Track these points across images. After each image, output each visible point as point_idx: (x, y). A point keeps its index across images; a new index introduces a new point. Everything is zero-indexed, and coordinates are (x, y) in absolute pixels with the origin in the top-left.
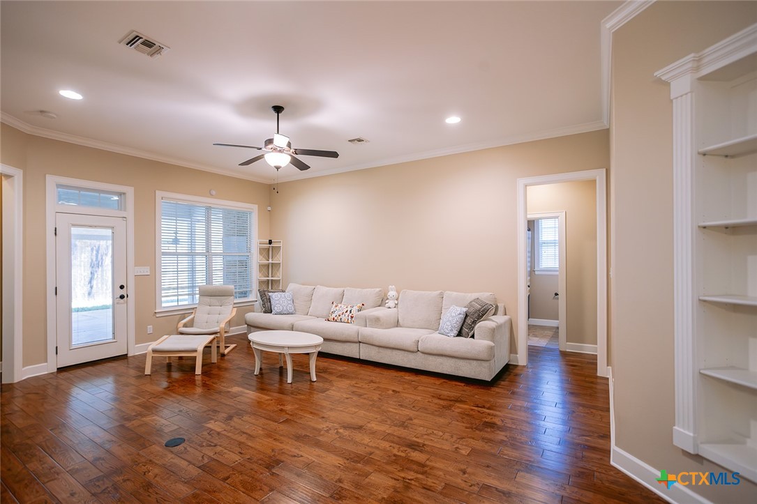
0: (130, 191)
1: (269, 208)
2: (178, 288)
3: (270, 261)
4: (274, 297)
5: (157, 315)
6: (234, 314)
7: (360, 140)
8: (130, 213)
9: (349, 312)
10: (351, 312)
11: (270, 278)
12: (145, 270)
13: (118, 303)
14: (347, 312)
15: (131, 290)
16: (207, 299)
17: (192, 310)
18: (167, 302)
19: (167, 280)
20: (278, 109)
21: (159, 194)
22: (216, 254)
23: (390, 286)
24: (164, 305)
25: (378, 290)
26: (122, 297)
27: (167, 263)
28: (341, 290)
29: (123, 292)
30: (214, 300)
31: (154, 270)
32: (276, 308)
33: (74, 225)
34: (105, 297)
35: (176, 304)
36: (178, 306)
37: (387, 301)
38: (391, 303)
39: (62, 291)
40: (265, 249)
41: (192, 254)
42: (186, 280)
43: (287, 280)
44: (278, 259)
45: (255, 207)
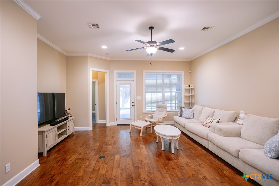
0: (135, 72)
1: (190, 72)
2: (151, 104)
4: (184, 110)
5: (144, 113)
6: (166, 115)
7: (208, 28)
8: (135, 79)
9: (211, 122)
10: (212, 123)
11: (190, 102)
12: (140, 97)
13: (132, 108)
14: (210, 122)
16: (158, 109)
17: (153, 112)
18: (148, 108)
20: (151, 28)
21: (144, 71)
22: (167, 92)
23: (241, 111)
24: (146, 109)
25: (233, 112)
26: (133, 106)
28: (212, 110)
30: (160, 109)
31: (142, 97)
32: (184, 116)
33: (120, 84)
34: (128, 105)
35: (151, 109)
36: (151, 110)
37: (238, 120)
38: (240, 121)
39: (118, 103)
40: (187, 89)
41: (157, 92)
42: (154, 101)
43: (196, 103)
44: (193, 93)
45: (183, 72)
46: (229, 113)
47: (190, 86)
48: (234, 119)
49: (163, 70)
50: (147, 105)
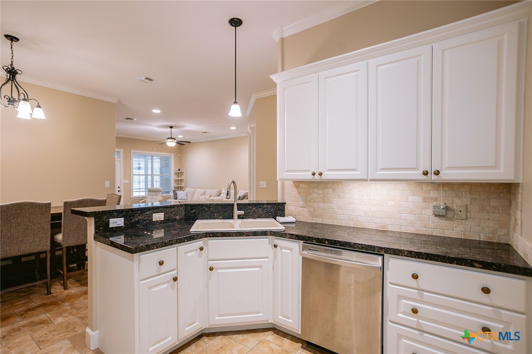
0: (122, 151)
1: (179, 155)
2: (140, 189)
3: (180, 178)
4: (179, 193)
5: (132, 199)
6: (161, 199)
7: (205, 132)
8: (122, 159)
11: (179, 185)
12: (127, 181)
14: (204, 198)
15: (122, 189)
21: (132, 151)
22: (156, 175)
24: (134, 195)
25: (218, 190)
28: (205, 190)
29: (119, 189)
30: (153, 193)
31: (130, 181)
32: (179, 198)
35: (139, 195)
43: (186, 186)
44: (183, 177)
45: (173, 154)
46: (215, 191)
47: (179, 170)
48: (219, 194)
49: (153, 151)
50: (134, 190)
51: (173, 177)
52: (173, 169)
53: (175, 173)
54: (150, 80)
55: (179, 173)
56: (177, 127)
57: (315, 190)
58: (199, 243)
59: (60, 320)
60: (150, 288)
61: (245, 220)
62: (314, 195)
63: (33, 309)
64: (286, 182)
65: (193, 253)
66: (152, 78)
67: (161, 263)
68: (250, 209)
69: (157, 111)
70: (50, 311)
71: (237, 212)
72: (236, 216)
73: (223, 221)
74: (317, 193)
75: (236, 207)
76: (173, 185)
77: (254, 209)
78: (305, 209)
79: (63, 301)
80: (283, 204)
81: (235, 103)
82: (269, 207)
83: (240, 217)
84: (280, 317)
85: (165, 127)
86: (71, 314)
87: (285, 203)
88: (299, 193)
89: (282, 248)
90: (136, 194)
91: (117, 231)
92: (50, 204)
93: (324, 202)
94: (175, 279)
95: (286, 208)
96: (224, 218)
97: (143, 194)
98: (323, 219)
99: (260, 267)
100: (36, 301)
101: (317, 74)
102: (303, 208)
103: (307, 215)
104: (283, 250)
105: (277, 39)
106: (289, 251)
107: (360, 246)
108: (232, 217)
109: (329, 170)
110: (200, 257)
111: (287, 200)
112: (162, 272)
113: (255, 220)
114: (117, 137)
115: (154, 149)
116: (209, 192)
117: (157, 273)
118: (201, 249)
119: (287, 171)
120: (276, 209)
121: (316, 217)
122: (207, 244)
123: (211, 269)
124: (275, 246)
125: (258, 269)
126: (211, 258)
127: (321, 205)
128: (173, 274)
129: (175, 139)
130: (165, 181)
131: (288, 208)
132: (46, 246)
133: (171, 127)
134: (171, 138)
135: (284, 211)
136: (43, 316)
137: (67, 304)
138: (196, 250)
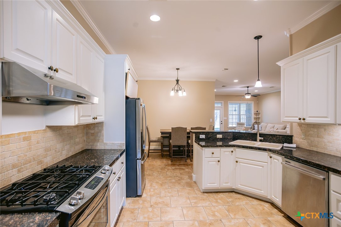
0: (223, 102)
1: (257, 102)
3: (258, 117)
4: (255, 126)
5: (228, 128)
6: (244, 129)
8: (223, 106)
11: (258, 121)
12: (226, 118)
13: (221, 125)
14: (273, 130)
15: (223, 122)
16: (239, 125)
17: (235, 128)
19: (230, 121)
21: (228, 102)
22: (243, 115)
25: (284, 125)
27: (230, 117)
28: (274, 125)
29: (222, 122)
30: (240, 126)
32: (256, 129)
40: (256, 113)
41: (236, 115)
42: (234, 121)
43: (262, 122)
44: (260, 116)
45: (253, 102)
46: (282, 126)
47: (257, 111)
48: (284, 128)
49: (240, 101)
50: (229, 123)
51: (253, 116)
52: (253, 111)
53: (255, 114)
54: (227, 69)
55: (257, 113)
56: (251, 87)
57: (311, 129)
58: (232, 149)
59: (187, 170)
60: (208, 162)
61: (264, 143)
62: (312, 132)
63: (181, 165)
64: (294, 124)
65: (228, 153)
66: (227, 68)
67: (213, 153)
68: (268, 137)
69: (236, 81)
70: (185, 167)
71: (259, 138)
72: (258, 140)
73: (251, 141)
74: (314, 131)
75: (258, 135)
76: (253, 121)
77: (271, 137)
78: (305, 141)
79: (190, 165)
80: (291, 137)
81: (258, 80)
82: (281, 137)
83: (261, 141)
84: (273, 196)
85: (245, 87)
86: (190, 169)
87: (293, 136)
88: (302, 130)
89: (274, 159)
90: (230, 126)
91: (202, 140)
92: (186, 128)
93: (318, 137)
94: (219, 161)
95: (293, 139)
96: (252, 140)
97: (234, 126)
98: (318, 148)
99: (263, 167)
100: (182, 163)
101: (303, 58)
102: (304, 140)
103: (306, 145)
104: (275, 160)
105: (288, 35)
106: (277, 161)
107: (313, 164)
108: (256, 140)
109: (310, 117)
110: (232, 155)
111: (294, 134)
112: (213, 157)
113: (270, 143)
114: (215, 95)
115: (241, 100)
116: (277, 126)
117: (211, 157)
118: (232, 152)
119: (286, 117)
120: (286, 139)
121: (313, 147)
122: (235, 150)
123: (237, 162)
124: (271, 157)
125: (261, 167)
126: (237, 157)
127: (316, 139)
128: (219, 159)
129: (250, 94)
130: (248, 118)
131: (295, 139)
132: (185, 144)
133: (248, 87)
134: (248, 94)
135: (292, 141)
136: (183, 168)
137: (190, 166)
138: (230, 152)
